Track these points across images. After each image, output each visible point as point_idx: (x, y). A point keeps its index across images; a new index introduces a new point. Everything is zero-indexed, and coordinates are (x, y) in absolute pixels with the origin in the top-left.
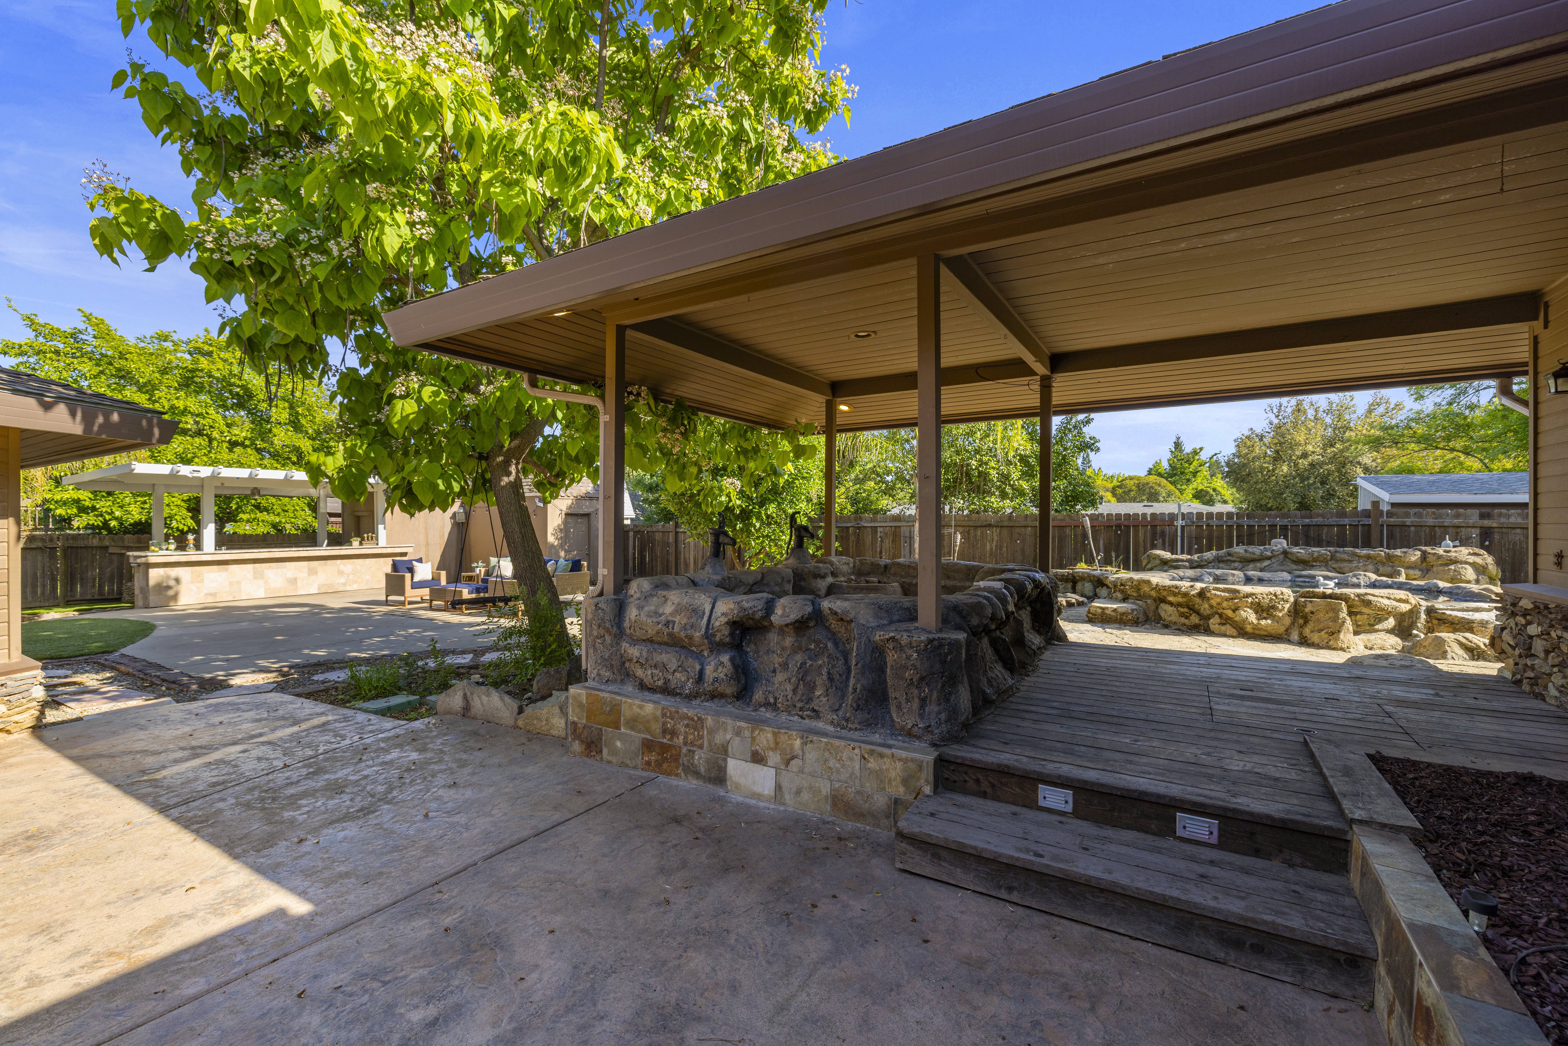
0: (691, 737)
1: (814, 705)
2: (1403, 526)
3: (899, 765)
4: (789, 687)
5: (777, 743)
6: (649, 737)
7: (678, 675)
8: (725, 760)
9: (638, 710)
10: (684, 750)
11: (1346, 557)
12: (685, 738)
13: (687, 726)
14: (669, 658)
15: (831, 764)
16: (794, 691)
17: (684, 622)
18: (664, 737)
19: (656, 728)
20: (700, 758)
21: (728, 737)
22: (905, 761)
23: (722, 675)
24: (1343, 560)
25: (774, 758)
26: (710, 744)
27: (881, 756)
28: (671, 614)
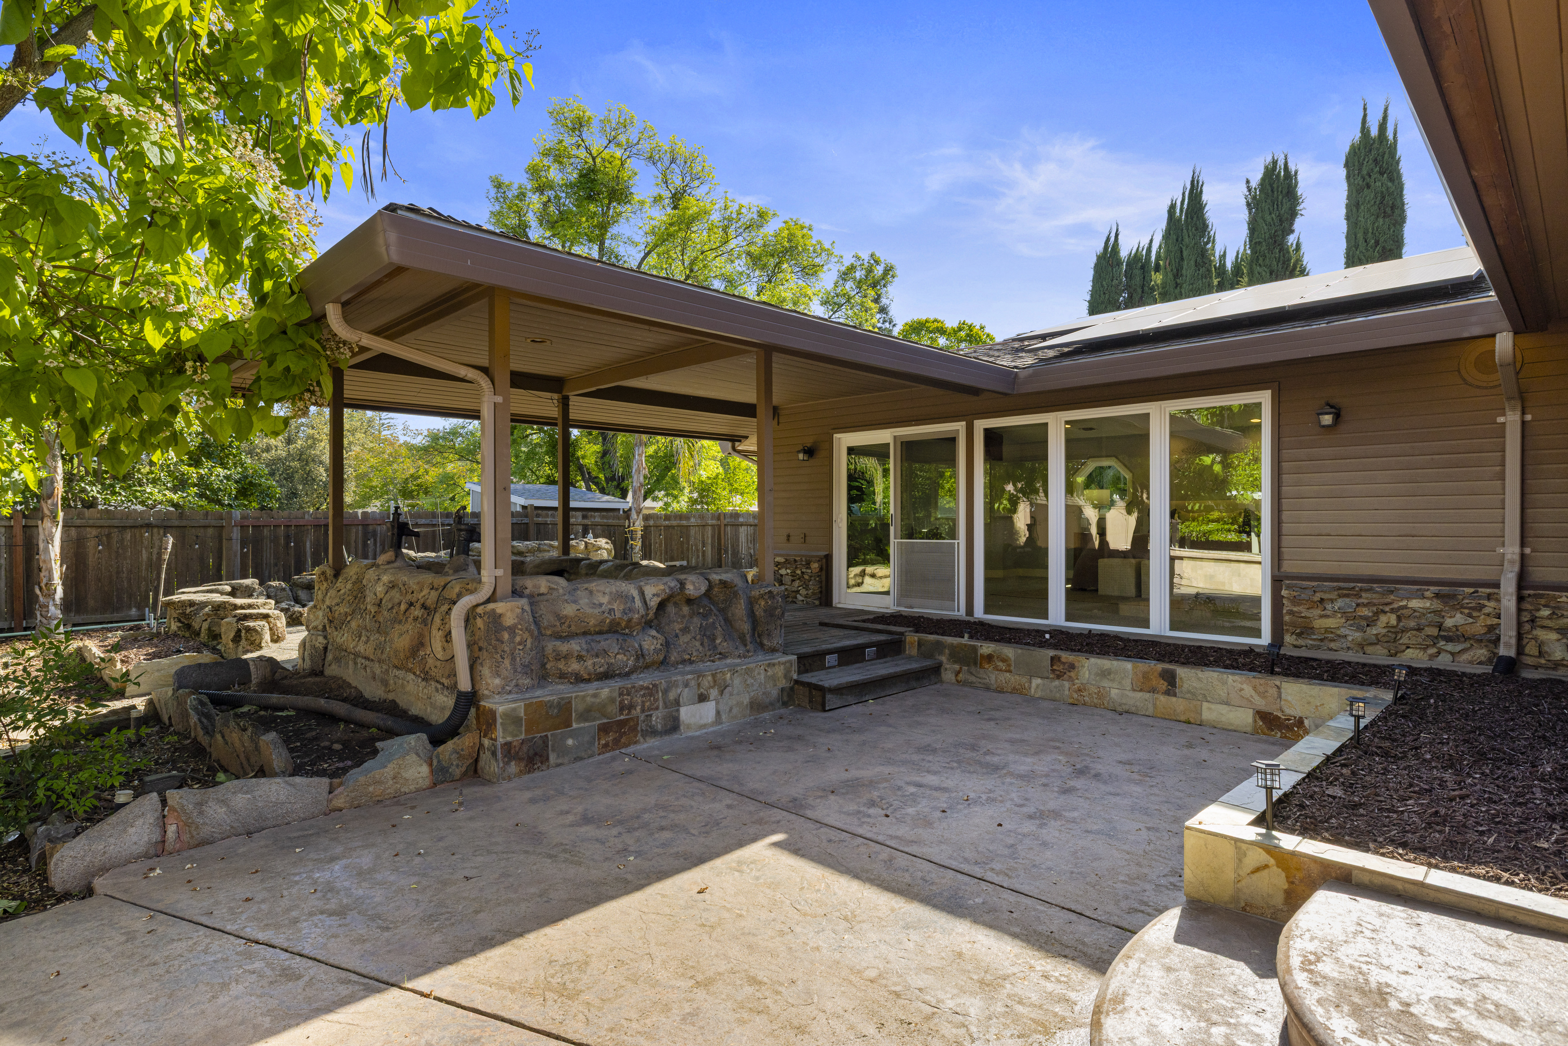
0: (648, 704)
1: (720, 649)
2: (546, 524)
3: (782, 667)
4: (697, 644)
5: (715, 681)
6: (605, 721)
7: (619, 657)
8: (678, 711)
9: (593, 700)
10: (642, 717)
11: (546, 548)
12: (643, 706)
13: (644, 696)
14: (610, 644)
15: (748, 682)
16: (702, 644)
17: (622, 607)
18: (621, 714)
19: (613, 709)
20: (657, 718)
21: (679, 691)
22: (784, 663)
23: (659, 646)
24: (545, 551)
25: (714, 693)
26: (665, 703)
27: (774, 665)
28: (609, 603)
